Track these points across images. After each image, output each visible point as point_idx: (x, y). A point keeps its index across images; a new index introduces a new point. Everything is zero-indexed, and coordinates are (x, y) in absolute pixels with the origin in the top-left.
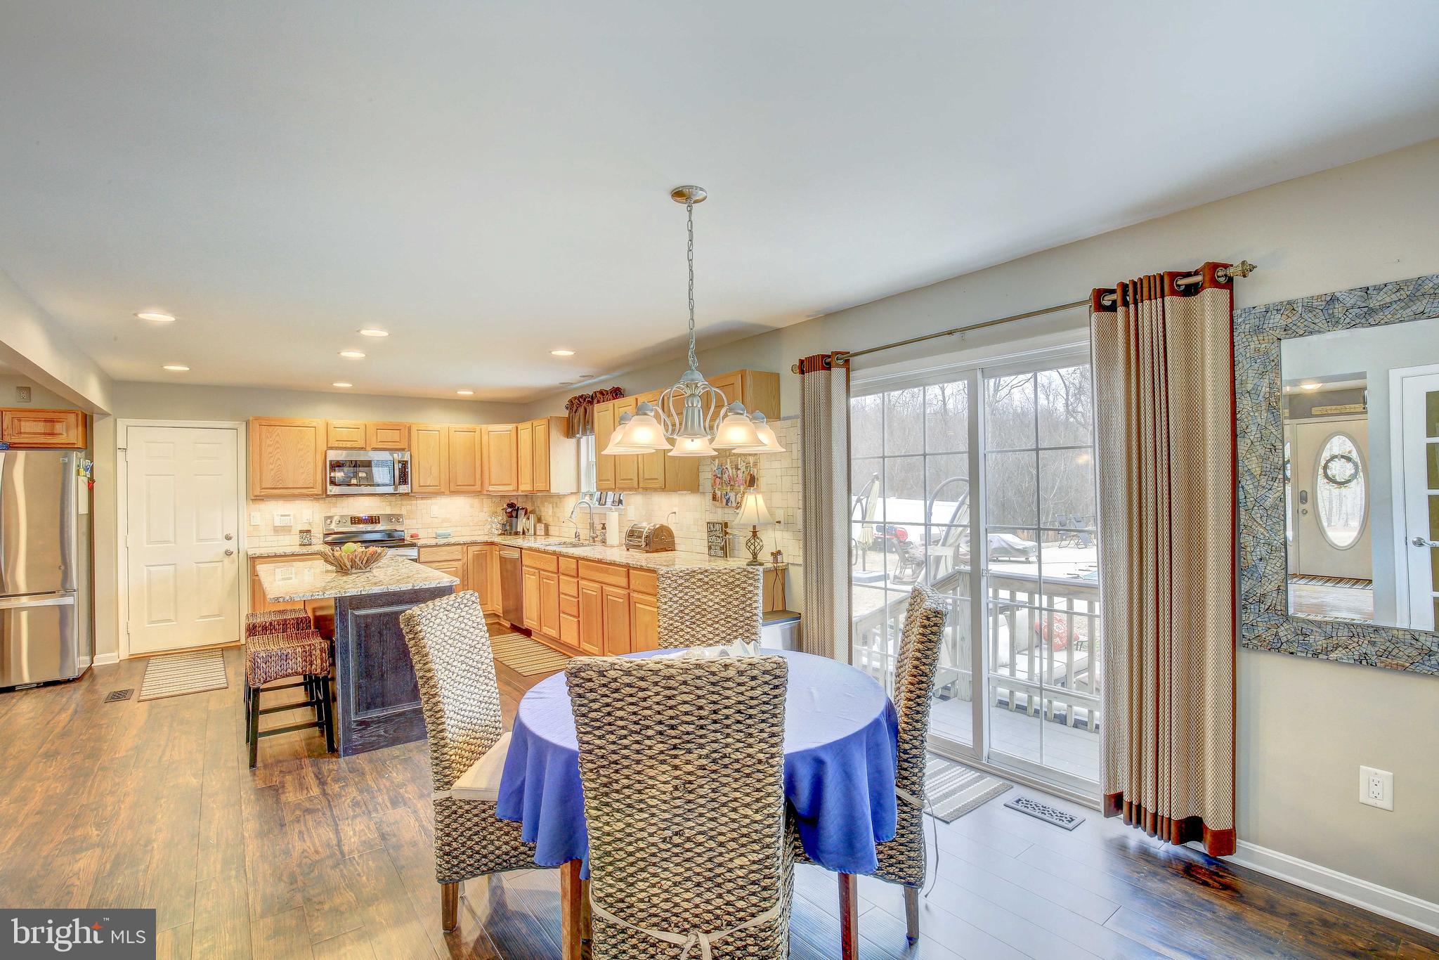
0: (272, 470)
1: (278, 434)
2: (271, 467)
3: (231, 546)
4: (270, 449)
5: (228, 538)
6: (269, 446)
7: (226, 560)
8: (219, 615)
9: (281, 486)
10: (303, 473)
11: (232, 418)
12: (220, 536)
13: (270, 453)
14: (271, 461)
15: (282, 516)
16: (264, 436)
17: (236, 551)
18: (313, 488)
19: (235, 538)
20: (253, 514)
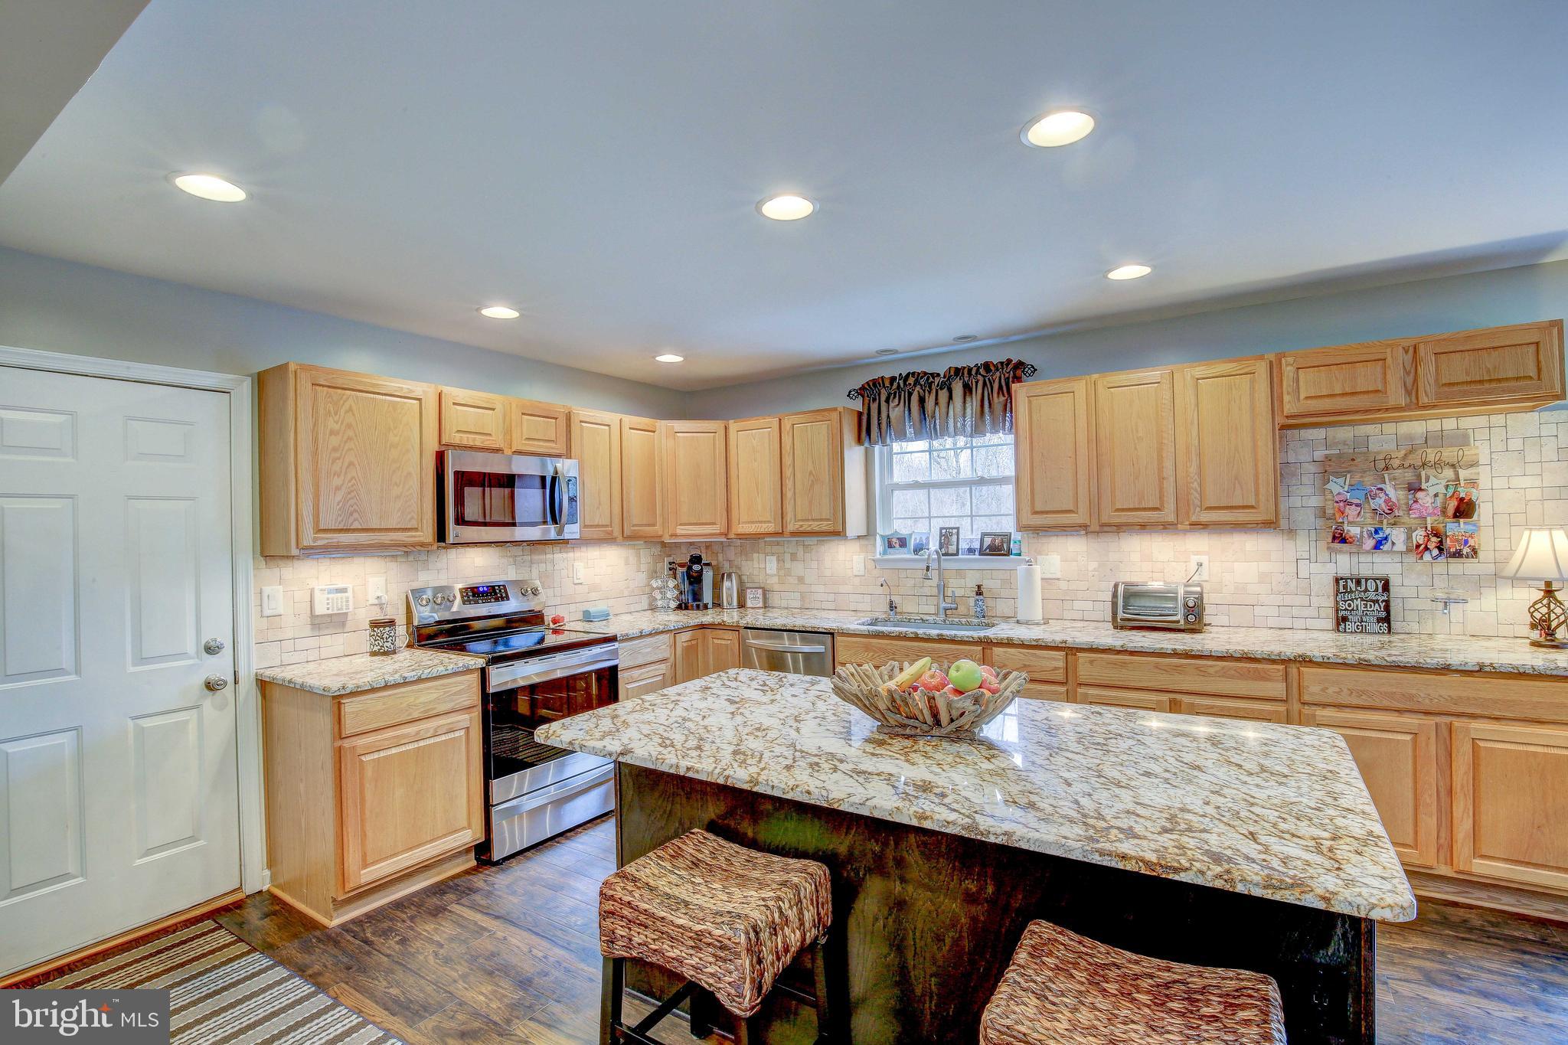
0: (338, 488)
1: (350, 409)
2: (337, 481)
3: (219, 667)
4: (334, 441)
5: (211, 650)
6: (332, 433)
7: (209, 702)
8: (193, 839)
9: (356, 525)
10: (398, 497)
11: (219, 365)
12: (191, 646)
13: (335, 449)
14: (336, 467)
15: (330, 592)
16: (322, 412)
17: (230, 679)
18: (416, 529)
19: (227, 651)
20: (267, 590)
